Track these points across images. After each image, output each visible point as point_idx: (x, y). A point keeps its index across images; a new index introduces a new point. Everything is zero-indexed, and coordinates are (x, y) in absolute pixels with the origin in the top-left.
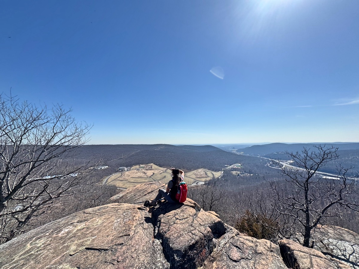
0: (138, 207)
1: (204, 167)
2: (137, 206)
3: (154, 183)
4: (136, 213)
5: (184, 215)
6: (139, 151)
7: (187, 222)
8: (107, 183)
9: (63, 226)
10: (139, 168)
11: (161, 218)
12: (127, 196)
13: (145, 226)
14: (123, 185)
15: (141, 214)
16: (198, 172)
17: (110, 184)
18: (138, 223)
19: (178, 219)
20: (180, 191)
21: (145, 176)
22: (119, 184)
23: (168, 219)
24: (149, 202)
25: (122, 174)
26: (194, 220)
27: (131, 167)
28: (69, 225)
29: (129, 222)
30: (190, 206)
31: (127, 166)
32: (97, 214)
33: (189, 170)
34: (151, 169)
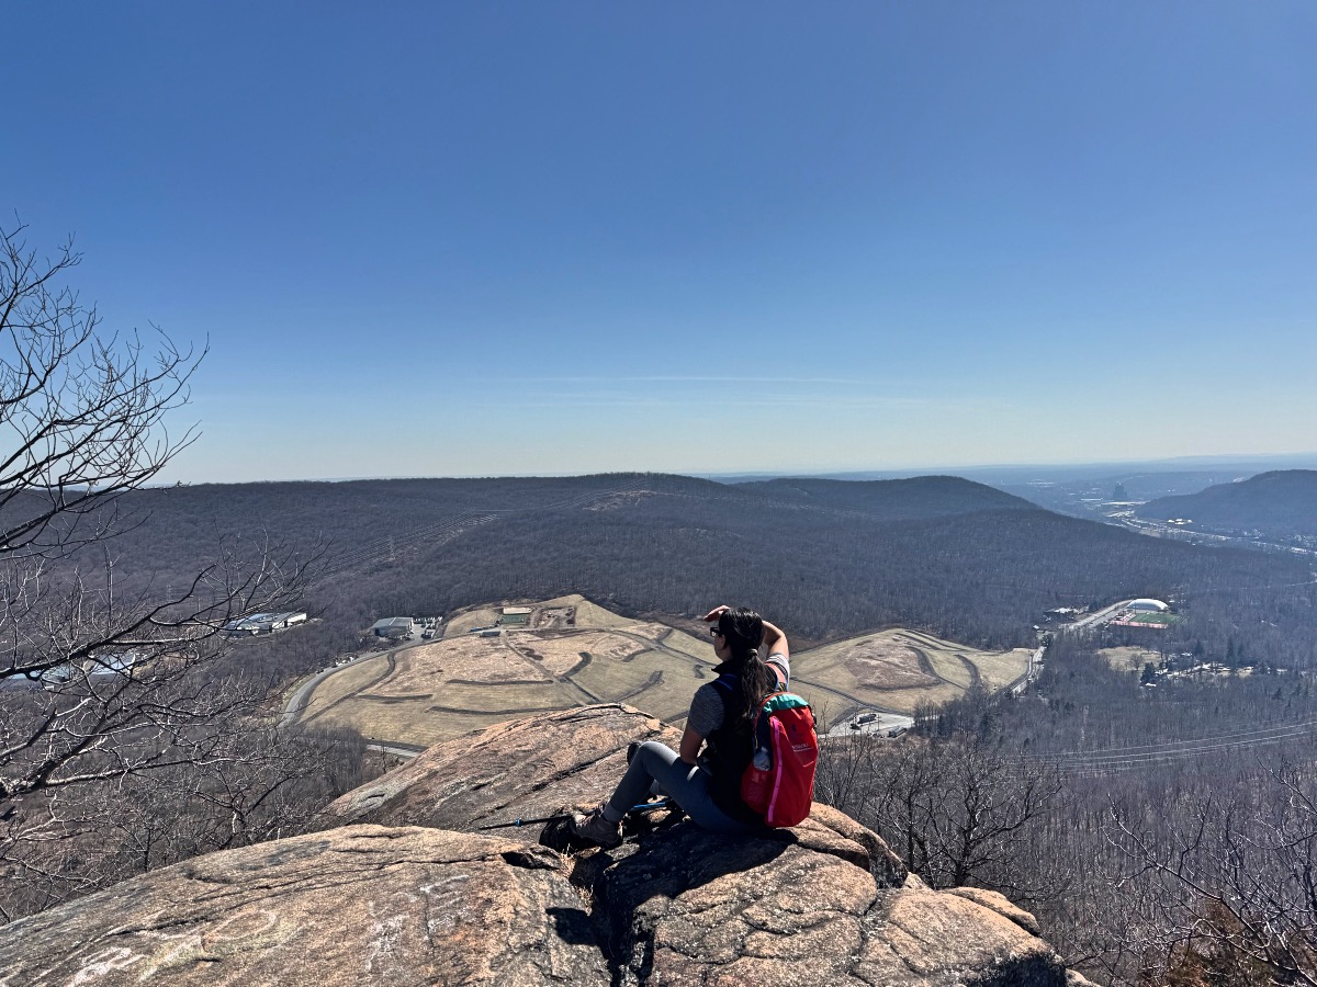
0: (505, 849)
1: (908, 619)
2: (501, 843)
3: (590, 713)
4: (499, 884)
5: (801, 904)
6: (491, 518)
7: (821, 948)
8: (305, 716)
9: (77, 947)
10: (497, 624)
11: (656, 918)
12: (427, 792)
13: (556, 965)
14: (398, 726)
15: (527, 892)
16: (867, 652)
17: (322, 718)
18: (513, 940)
19: (762, 927)
20: (771, 755)
21: (531, 671)
22: (376, 722)
23: (697, 924)
24: (570, 818)
25: (391, 658)
26: (865, 940)
27: (446, 620)
28: (111, 941)
29: (458, 937)
30: (835, 852)
31: (420, 615)
32: (265, 882)
33: (810, 634)
34: (568, 628)
